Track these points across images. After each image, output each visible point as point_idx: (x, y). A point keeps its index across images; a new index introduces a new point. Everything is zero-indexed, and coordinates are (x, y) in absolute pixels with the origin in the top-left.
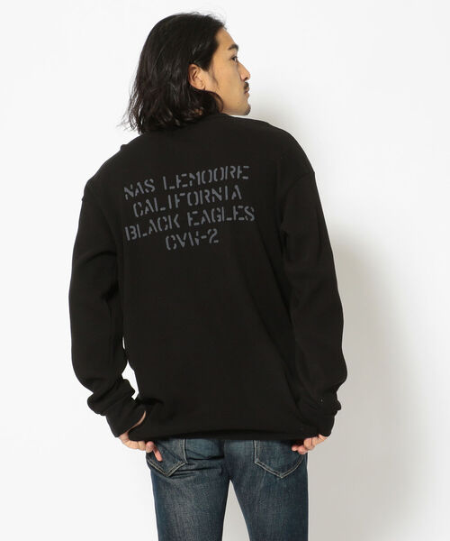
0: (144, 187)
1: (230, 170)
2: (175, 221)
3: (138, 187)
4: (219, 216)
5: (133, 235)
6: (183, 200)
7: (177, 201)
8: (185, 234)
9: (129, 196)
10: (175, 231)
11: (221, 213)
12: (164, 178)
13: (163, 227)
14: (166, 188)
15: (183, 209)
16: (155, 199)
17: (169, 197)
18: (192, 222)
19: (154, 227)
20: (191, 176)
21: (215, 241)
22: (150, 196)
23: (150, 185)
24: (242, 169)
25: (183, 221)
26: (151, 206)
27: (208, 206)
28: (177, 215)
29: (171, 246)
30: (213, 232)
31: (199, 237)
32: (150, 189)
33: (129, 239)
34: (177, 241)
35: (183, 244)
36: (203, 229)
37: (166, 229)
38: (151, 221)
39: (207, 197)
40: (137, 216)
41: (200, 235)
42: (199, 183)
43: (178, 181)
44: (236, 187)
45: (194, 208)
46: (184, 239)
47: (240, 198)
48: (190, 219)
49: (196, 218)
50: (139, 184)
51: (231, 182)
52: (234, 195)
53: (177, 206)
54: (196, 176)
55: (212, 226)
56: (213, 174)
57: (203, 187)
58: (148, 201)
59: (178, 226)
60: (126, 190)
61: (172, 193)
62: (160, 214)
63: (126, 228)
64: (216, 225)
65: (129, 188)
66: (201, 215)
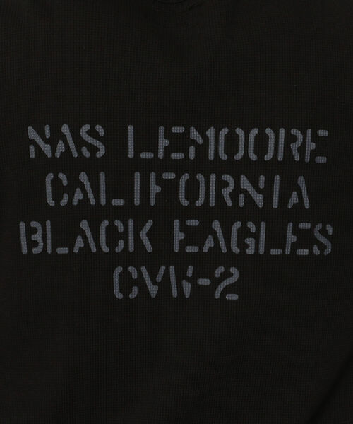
0: (80, 142)
1: (290, 139)
2: (143, 235)
3: (64, 138)
4: (250, 241)
5: (36, 244)
6: (169, 189)
7: (155, 189)
8: (163, 268)
9: (38, 150)
10: (139, 257)
11: (256, 236)
12: (131, 129)
13: (112, 243)
14: (131, 155)
15: (167, 210)
16: (102, 176)
17: (137, 175)
18: (183, 244)
19: (89, 239)
20: (194, 134)
21: (230, 297)
22: (93, 167)
23: (93, 139)
24: (315, 138)
25: (161, 236)
26: (91, 190)
27: (227, 215)
28: (150, 223)
29: (125, 290)
30: (227, 275)
31: (193, 280)
32: (93, 149)
33: (24, 251)
34: (140, 282)
35: (153, 290)
36: (205, 264)
37: (119, 249)
38: (84, 225)
39: (226, 192)
40: (51, 202)
41: (197, 275)
42: (211, 156)
43: (163, 142)
44: (301, 181)
45: (192, 211)
46: (159, 279)
47: (307, 205)
48: (179, 236)
49: (194, 236)
50: (65, 129)
51: (288, 169)
52: (294, 199)
53: (153, 203)
54: (206, 139)
55: (229, 260)
56: (247, 140)
57: (219, 167)
58: (83, 177)
59: (150, 249)
60: (32, 134)
61: (145, 167)
62: (111, 213)
63: (22, 226)
64: (241, 260)
65: (41, 134)
66: (206, 230)
